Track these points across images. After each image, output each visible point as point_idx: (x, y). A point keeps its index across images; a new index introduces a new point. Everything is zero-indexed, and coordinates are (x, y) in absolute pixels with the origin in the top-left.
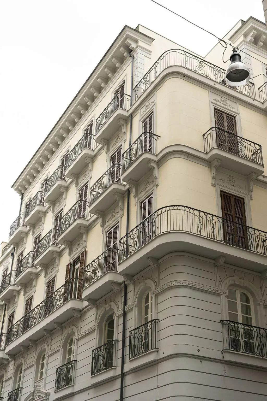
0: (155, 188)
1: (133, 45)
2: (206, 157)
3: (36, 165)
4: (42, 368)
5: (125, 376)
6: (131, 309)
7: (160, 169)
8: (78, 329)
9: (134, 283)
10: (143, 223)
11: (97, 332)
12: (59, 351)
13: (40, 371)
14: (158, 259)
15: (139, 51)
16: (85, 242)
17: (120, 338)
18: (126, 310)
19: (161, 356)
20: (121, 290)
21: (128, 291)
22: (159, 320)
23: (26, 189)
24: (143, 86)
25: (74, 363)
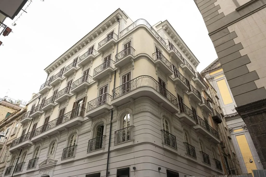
0: (132, 70)
1: (120, 17)
2: (155, 62)
3: (60, 61)
4: (52, 149)
5: (110, 152)
6: (116, 122)
7: (135, 63)
8: (79, 131)
9: (118, 110)
10: (125, 85)
11: (92, 132)
12: (66, 140)
13: (51, 150)
14: (135, 99)
15: (123, 20)
16: (86, 92)
17: (108, 134)
18: (112, 122)
19: (136, 143)
20: (109, 113)
21: (113, 114)
22: (134, 126)
23: (51, 71)
24: (125, 32)
25: (76, 146)
